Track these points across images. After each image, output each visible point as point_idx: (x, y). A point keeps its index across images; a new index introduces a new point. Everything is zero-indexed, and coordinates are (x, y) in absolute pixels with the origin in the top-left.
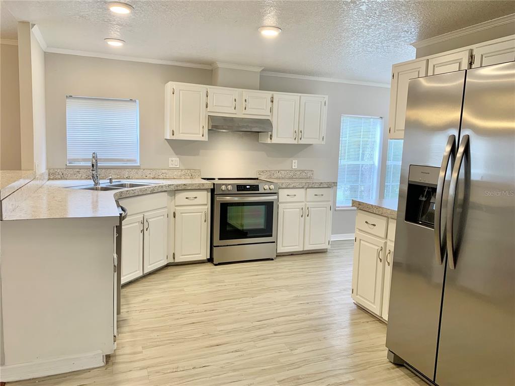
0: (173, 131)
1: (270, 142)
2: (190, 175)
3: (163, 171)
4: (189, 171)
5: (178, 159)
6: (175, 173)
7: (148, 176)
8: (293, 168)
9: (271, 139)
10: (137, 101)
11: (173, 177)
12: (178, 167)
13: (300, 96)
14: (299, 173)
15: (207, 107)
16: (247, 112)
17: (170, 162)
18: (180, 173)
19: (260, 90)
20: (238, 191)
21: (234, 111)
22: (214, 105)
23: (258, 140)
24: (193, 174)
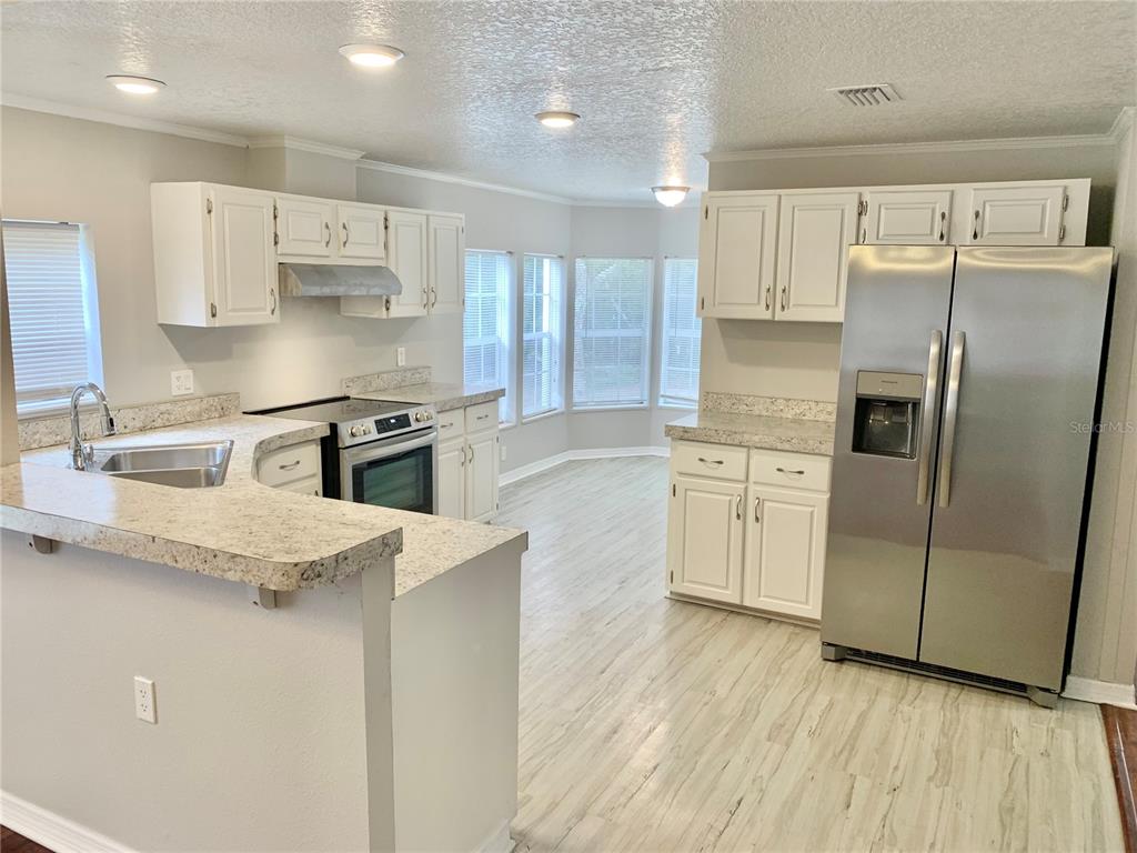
0: (213, 306)
1: (385, 317)
2: (219, 408)
3: (163, 408)
4: (216, 399)
5: (190, 372)
6: (189, 408)
7: (130, 425)
8: (400, 364)
9: (388, 309)
10: (81, 225)
11: (183, 420)
12: (191, 391)
13: (428, 216)
14: (409, 374)
15: (276, 243)
16: (348, 251)
17: (174, 383)
18: (197, 408)
19: (358, 201)
20: (379, 433)
21: (325, 251)
22: (290, 237)
23: (338, 310)
24: (225, 405)
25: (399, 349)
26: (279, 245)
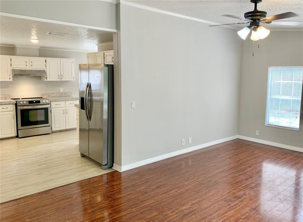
1: (46, 81)
4: (4, 96)
8: (61, 91)
13: (60, 59)
14: (64, 94)
16: (33, 67)
19: (39, 57)
20: (29, 103)
21: (26, 67)
22: (15, 64)
23: (41, 79)
24: (6, 97)
25: (61, 89)
26: (12, 66)
